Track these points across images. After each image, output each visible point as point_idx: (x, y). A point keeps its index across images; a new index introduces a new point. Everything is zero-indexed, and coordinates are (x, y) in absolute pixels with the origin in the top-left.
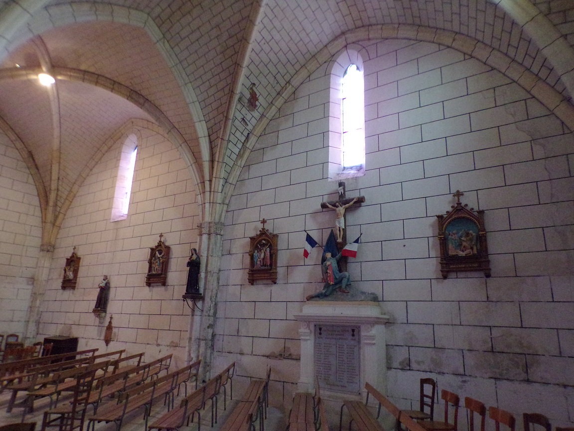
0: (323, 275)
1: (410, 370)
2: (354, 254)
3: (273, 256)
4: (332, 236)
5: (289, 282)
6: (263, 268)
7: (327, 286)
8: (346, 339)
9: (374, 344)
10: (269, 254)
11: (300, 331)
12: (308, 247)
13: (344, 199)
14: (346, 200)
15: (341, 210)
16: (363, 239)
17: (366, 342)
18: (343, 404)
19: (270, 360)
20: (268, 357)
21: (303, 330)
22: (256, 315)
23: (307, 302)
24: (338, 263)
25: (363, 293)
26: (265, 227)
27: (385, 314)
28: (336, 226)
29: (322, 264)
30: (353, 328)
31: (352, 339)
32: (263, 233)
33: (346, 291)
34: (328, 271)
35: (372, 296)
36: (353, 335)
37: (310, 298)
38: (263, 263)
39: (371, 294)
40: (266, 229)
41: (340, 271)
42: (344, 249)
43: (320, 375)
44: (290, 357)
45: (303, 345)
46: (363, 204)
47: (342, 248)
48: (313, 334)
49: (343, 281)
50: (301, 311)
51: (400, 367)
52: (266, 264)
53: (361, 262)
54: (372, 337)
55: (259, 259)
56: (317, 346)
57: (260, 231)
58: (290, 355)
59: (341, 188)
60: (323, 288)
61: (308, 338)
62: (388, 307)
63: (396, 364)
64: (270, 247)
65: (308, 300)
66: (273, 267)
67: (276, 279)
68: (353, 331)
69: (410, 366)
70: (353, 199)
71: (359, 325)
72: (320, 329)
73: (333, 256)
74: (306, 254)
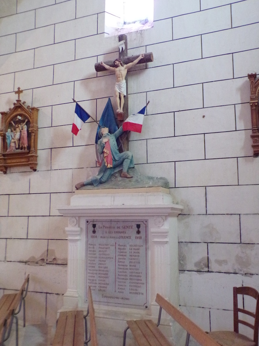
0: (97, 157)
1: (208, 271)
2: (138, 128)
3: (32, 135)
4: (109, 108)
5: (53, 168)
6: (19, 151)
7: (104, 170)
8: (129, 237)
9: (167, 242)
10: (26, 132)
11: (67, 229)
12: (78, 122)
13: (126, 57)
14: (128, 59)
15: (122, 70)
16: (149, 110)
17: (156, 240)
18: (127, 326)
19: (29, 266)
20: (26, 262)
21: (71, 228)
22: (10, 212)
23: (77, 191)
24: (118, 140)
25: (150, 178)
26: (21, 99)
27: (177, 203)
28: (115, 92)
29: (96, 142)
30: (139, 223)
31: (136, 238)
32: (18, 106)
33: (129, 176)
34: (105, 150)
35: (162, 181)
36: (138, 232)
37: (81, 186)
38: (19, 146)
39: (161, 178)
40: (22, 102)
41: (121, 150)
42: (126, 121)
43: (93, 285)
44: (55, 262)
45: (71, 246)
46: (150, 64)
47: (123, 121)
48: (84, 233)
49: (125, 163)
50: (69, 204)
51: (195, 269)
52: (22, 146)
53: (147, 139)
54: (164, 234)
55: (13, 140)
56: (90, 248)
57: (14, 104)
58: (55, 259)
59: (122, 42)
60: (97, 174)
61: (78, 238)
62: (183, 194)
63: (190, 265)
64: (28, 124)
65: (77, 189)
66: (32, 149)
67: (36, 164)
68: (138, 226)
69: (208, 267)
70: (138, 57)
71: (146, 218)
72: (94, 226)
73: (110, 132)
74: (75, 130)
